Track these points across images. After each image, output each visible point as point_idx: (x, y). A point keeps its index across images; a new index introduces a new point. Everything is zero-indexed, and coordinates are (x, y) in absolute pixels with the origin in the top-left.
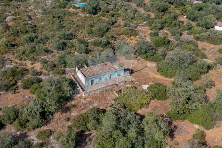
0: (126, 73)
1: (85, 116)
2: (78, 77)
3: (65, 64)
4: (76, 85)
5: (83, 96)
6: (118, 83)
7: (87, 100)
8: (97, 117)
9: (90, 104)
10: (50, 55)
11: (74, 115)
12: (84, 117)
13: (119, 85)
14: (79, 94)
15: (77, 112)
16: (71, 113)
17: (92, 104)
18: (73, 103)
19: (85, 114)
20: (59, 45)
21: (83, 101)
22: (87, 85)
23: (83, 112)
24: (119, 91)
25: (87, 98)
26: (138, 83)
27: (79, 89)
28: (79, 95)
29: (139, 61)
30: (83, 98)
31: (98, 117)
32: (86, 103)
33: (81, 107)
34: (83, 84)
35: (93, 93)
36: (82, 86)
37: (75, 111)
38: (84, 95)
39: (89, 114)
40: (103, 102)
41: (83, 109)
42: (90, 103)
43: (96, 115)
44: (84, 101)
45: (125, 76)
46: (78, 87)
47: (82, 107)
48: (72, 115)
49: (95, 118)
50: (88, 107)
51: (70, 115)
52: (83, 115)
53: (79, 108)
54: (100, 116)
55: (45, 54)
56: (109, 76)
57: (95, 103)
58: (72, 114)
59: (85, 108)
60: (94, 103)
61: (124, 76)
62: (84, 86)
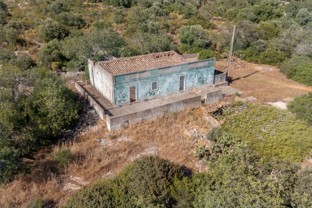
0: (219, 79)
1: (118, 191)
2: (94, 88)
3: (61, 62)
4: (88, 102)
5: (107, 131)
6: (205, 98)
7: (120, 140)
8: (164, 193)
9: (130, 152)
10: (27, 49)
11: (74, 188)
12: (115, 193)
13: (208, 102)
14: (94, 124)
15: (86, 179)
16: (61, 182)
17: (138, 152)
18: (74, 148)
19: (117, 182)
20: (51, 29)
21: (106, 143)
22: (120, 102)
23: (109, 175)
24: (217, 112)
25: (121, 135)
26: (256, 99)
27: (96, 113)
28: (95, 129)
29: (236, 63)
30: (107, 134)
31: (168, 194)
32: (117, 149)
33: (100, 161)
34: (108, 101)
35: (139, 119)
36: (104, 105)
37: (80, 176)
38: (111, 125)
39: (131, 183)
40: (172, 144)
41: (108, 167)
42: (132, 148)
43: (162, 183)
44: (110, 143)
45: (216, 84)
46: (92, 108)
47: (105, 162)
48: (65, 188)
49: (157, 195)
50: (125, 160)
51: (58, 190)
52: (109, 186)
53: (92, 164)
54: (179, 188)
55: (15, 48)
56: (179, 80)
57: (148, 147)
58: (69, 186)
59: (116, 163)
60: (143, 149)
61: (214, 86)
62: (112, 105)
